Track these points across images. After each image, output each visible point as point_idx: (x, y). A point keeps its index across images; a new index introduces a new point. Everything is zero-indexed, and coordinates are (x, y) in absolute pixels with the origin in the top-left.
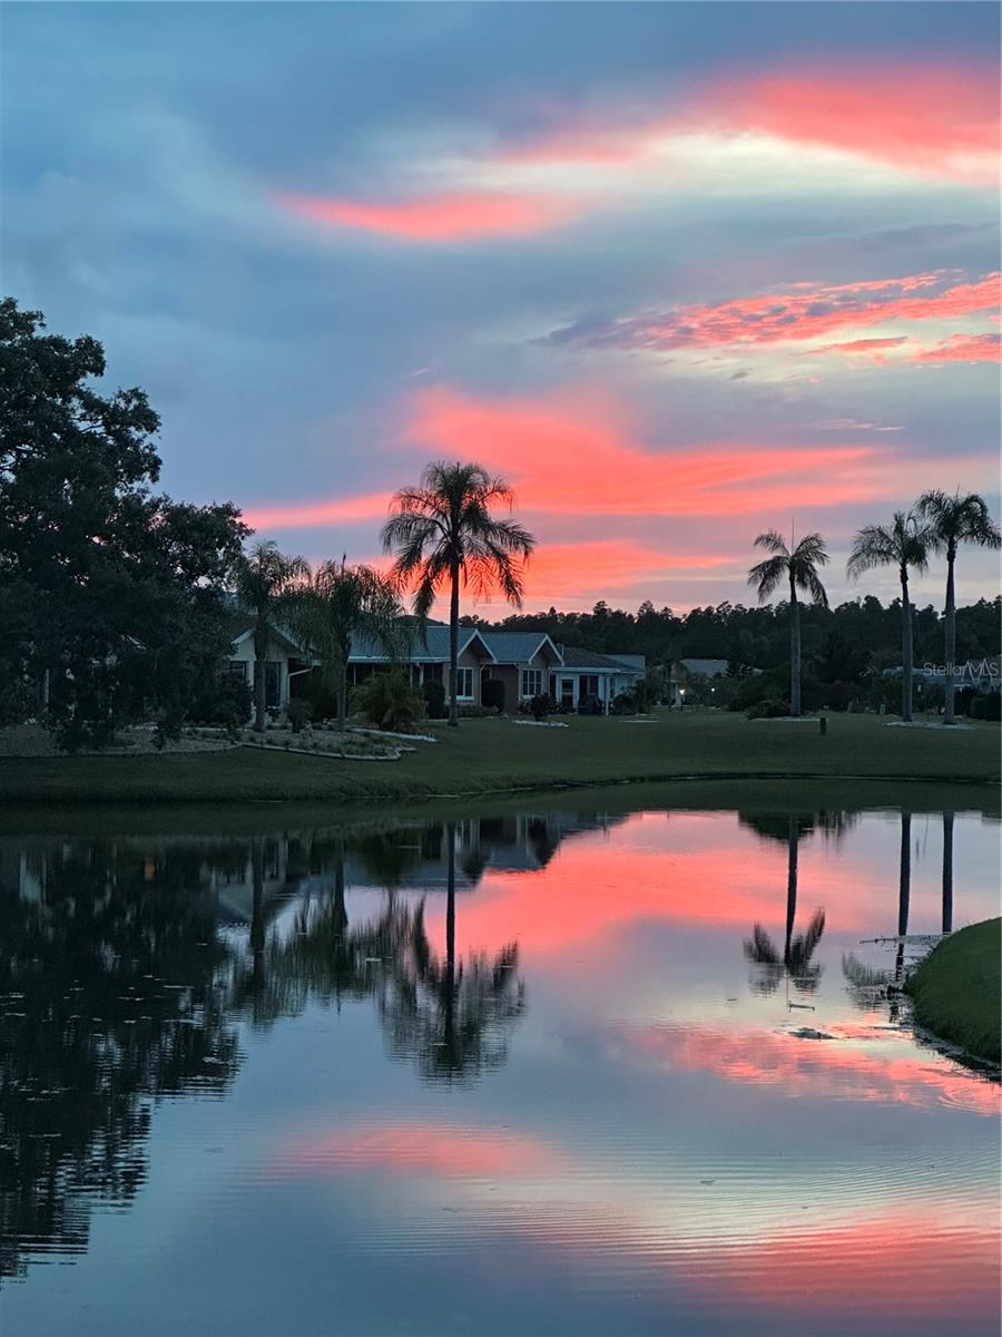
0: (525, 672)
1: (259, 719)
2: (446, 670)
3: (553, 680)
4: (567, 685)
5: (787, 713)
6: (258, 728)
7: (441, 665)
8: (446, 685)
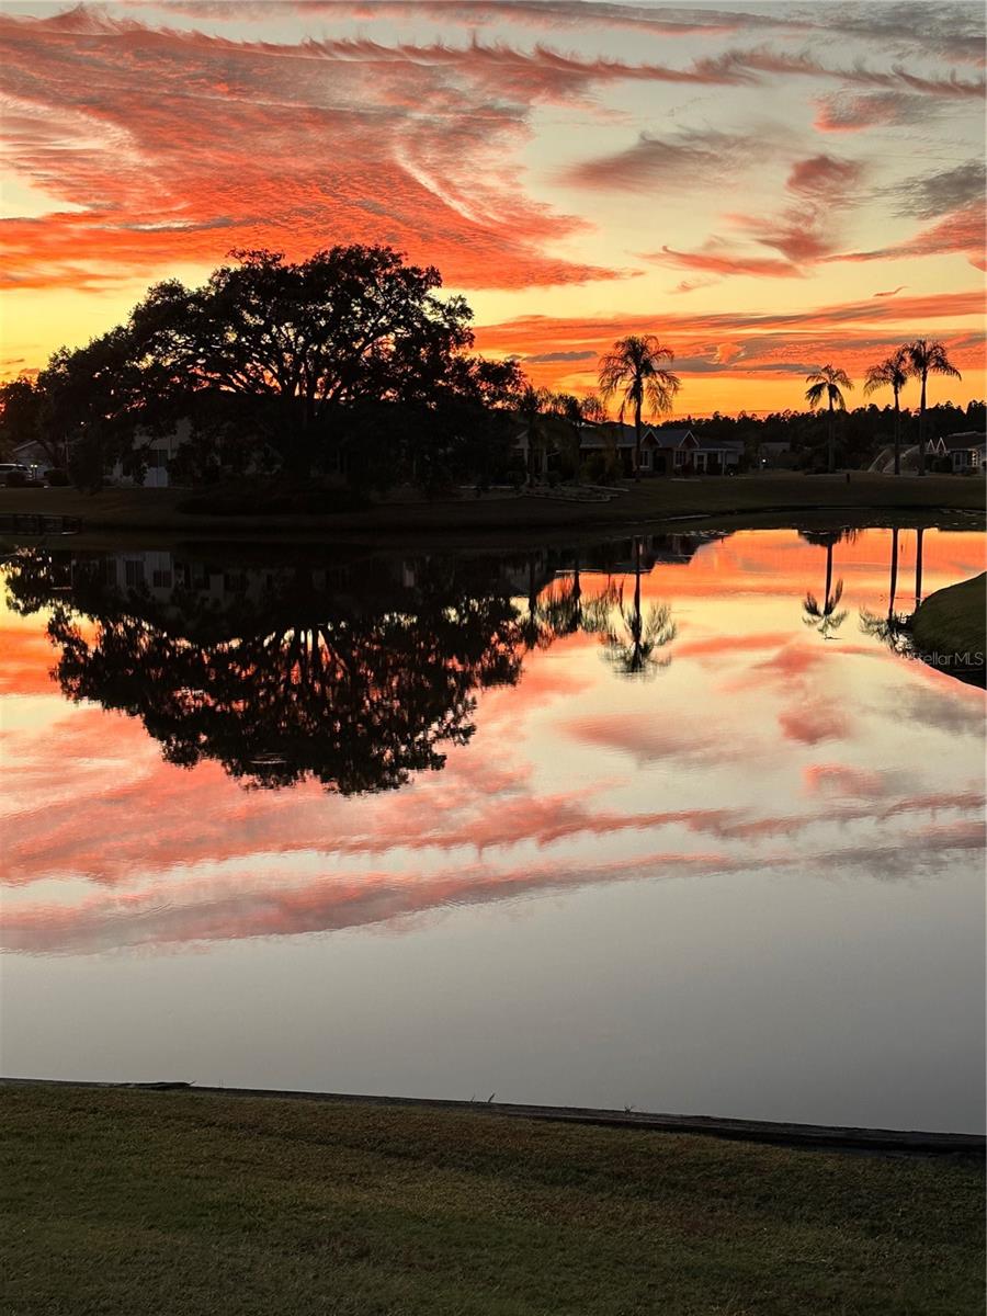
0: (677, 452)
1: (531, 480)
2: (634, 451)
3: (692, 455)
4: (701, 458)
5: (826, 471)
6: (530, 486)
7: (630, 449)
8: (634, 459)
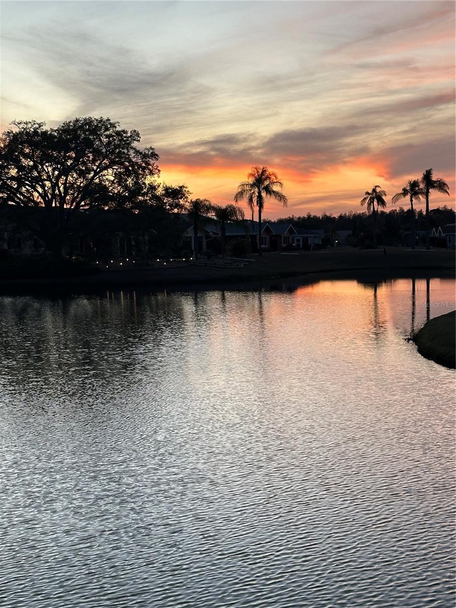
0: (284, 237)
3: (293, 239)
5: (372, 248)
7: (256, 235)
